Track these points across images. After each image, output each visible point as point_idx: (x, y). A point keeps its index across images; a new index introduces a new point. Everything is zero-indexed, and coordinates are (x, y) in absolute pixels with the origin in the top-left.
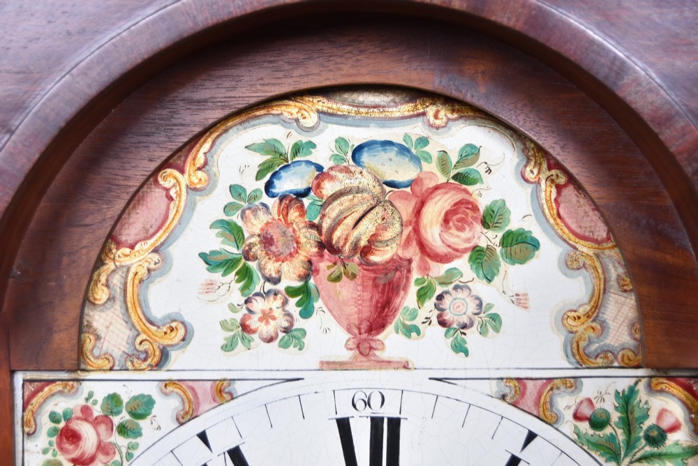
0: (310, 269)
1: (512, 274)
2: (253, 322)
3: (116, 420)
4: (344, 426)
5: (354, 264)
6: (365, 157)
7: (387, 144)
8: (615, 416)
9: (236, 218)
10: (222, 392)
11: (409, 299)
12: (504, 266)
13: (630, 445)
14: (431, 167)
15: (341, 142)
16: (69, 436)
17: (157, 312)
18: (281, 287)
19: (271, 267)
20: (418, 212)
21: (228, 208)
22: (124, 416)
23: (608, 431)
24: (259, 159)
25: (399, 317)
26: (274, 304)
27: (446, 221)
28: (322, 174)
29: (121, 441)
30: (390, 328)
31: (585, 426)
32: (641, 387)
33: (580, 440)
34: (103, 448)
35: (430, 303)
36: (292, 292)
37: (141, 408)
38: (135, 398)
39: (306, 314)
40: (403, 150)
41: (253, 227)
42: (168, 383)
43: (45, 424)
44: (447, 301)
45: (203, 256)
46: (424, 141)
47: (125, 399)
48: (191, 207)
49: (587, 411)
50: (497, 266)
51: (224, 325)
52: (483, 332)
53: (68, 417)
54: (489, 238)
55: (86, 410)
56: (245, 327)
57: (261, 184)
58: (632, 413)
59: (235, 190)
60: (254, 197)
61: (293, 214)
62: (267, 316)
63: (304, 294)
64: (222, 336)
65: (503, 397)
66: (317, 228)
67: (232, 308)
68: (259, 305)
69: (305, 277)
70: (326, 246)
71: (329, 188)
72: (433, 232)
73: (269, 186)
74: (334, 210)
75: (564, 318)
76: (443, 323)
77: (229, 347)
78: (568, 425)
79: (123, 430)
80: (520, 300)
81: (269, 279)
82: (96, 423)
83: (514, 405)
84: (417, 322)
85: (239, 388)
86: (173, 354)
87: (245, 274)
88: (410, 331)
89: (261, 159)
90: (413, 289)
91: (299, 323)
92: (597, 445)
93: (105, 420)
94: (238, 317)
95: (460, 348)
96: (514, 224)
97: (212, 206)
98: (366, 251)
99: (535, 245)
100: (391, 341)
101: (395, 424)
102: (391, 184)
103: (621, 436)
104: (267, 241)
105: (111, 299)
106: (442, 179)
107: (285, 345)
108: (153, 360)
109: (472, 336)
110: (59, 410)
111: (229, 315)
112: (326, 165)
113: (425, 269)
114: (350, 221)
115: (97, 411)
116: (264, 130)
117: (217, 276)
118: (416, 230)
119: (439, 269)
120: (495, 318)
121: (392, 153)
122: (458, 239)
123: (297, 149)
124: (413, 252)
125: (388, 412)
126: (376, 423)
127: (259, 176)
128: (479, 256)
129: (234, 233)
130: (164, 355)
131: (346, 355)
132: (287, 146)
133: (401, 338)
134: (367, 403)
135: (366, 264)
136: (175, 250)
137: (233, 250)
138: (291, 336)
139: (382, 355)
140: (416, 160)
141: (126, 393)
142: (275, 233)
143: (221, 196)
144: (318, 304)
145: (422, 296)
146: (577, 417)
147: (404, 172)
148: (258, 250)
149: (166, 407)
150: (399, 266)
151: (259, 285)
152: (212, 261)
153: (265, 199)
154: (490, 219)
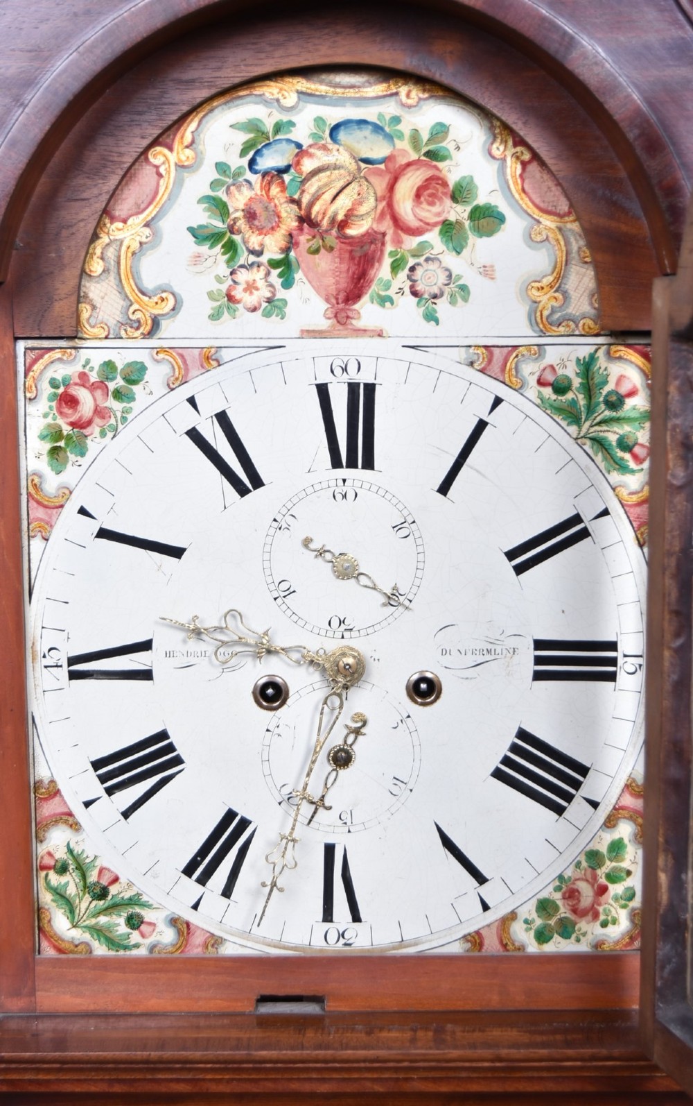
0: (291, 242)
1: (480, 247)
2: (238, 293)
3: (112, 386)
4: (323, 391)
5: (332, 239)
6: (342, 135)
7: (362, 123)
8: (577, 382)
9: (221, 194)
10: (210, 359)
11: (383, 271)
12: (472, 239)
13: (590, 409)
14: (404, 145)
15: (319, 121)
16: (68, 401)
17: (149, 283)
18: (264, 259)
19: (255, 241)
20: (391, 188)
21: (214, 184)
22: (119, 382)
23: (570, 396)
24: (243, 137)
25: (374, 288)
26: (258, 275)
27: (418, 196)
28: (301, 151)
29: (116, 406)
30: (366, 298)
31: (548, 392)
32: (601, 353)
33: (543, 404)
34: (99, 412)
35: (403, 275)
36: (274, 264)
37: (135, 374)
38: (129, 365)
39: (287, 284)
40: (377, 129)
41: (238, 201)
42: (160, 350)
43: (47, 390)
44: (419, 272)
45: (191, 229)
46: (396, 120)
47: (120, 366)
48: (179, 183)
49: (550, 378)
50: (466, 239)
51: (211, 295)
52: (453, 302)
53: (66, 383)
54: (458, 213)
55: (83, 376)
56: (230, 298)
57: (245, 162)
58: (592, 379)
59: (221, 167)
60: (238, 173)
61: (275, 190)
62: (251, 287)
63: (285, 266)
64: (209, 306)
65: (471, 364)
66: (298, 203)
67: (219, 280)
68: (243, 276)
69: (286, 250)
70: (306, 220)
71: (308, 165)
72: (405, 206)
73: (252, 163)
74: (313, 186)
75: (527, 288)
76: (415, 293)
77: (215, 316)
78: (532, 391)
79: (118, 395)
80: (487, 272)
81: (252, 252)
82: (93, 388)
83: (482, 371)
84: (391, 293)
85: (225, 355)
86: (164, 323)
87: (231, 248)
88: (384, 300)
89: (244, 137)
90: (387, 261)
91: (281, 294)
92: (559, 410)
93: (101, 385)
94: (224, 288)
95: (431, 317)
96: (482, 199)
97: (200, 183)
98: (343, 225)
99: (501, 219)
100: (367, 311)
101: (370, 389)
102: (366, 161)
103: (582, 401)
104: (250, 216)
105: (106, 271)
106: (414, 156)
107: (267, 314)
108: (145, 329)
109: (442, 306)
110: (59, 377)
111: (215, 286)
112: (306, 143)
113: (398, 242)
114: (328, 196)
115: (94, 377)
116: (247, 109)
117: (204, 249)
118: (390, 205)
119: (412, 242)
120: (463, 288)
121: (367, 131)
122: (429, 213)
123: (278, 128)
124: (387, 226)
125: (364, 378)
126: (353, 388)
127: (243, 153)
128: (449, 230)
129: (221, 208)
130: (156, 323)
131: (324, 324)
132: (269, 126)
133: (376, 307)
134: (345, 370)
135: (343, 238)
136: (164, 224)
137: (219, 225)
138: (273, 306)
139: (357, 324)
140: (389, 138)
141: (121, 359)
142: (258, 209)
143: (208, 173)
144: (299, 275)
145: (396, 267)
146: (541, 383)
147: (379, 150)
148: (242, 224)
149: (157, 374)
150: (374, 240)
151: (244, 258)
152: (202, 235)
153: (249, 175)
154: (459, 194)
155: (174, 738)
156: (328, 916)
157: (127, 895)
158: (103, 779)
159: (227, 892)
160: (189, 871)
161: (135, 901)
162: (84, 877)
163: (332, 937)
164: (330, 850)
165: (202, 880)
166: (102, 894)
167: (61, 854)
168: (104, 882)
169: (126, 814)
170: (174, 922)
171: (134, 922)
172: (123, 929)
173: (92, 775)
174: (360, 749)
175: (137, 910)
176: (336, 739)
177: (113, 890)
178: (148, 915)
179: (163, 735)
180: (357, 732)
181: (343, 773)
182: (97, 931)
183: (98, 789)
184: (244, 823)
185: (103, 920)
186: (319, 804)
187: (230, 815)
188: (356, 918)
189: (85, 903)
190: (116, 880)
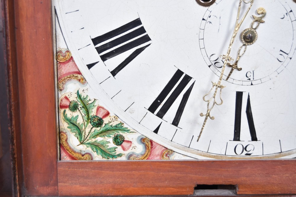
155: (145, 24)
156: (237, 137)
157: (114, 124)
158: (99, 50)
159: (176, 122)
160: (152, 109)
161: (119, 127)
162: (88, 112)
163: (239, 150)
164: (239, 95)
165: (161, 115)
166: (99, 123)
167: (73, 98)
168: (100, 116)
169: (114, 73)
170: (142, 140)
171: (119, 141)
172: (112, 145)
173: (93, 47)
174: (261, 31)
175: (121, 133)
176: (246, 25)
177: (106, 120)
178: (127, 136)
179: (137, 22)
180: (260, 21)
181: (250, 47)
182: (96, 146)
183: (96, 57)
184: (188, 79)
185: (99, 139)
186: (234, 67)
187: (179, 73)
188: (254, 138)
189: (88, 129)
190: (108, 114)
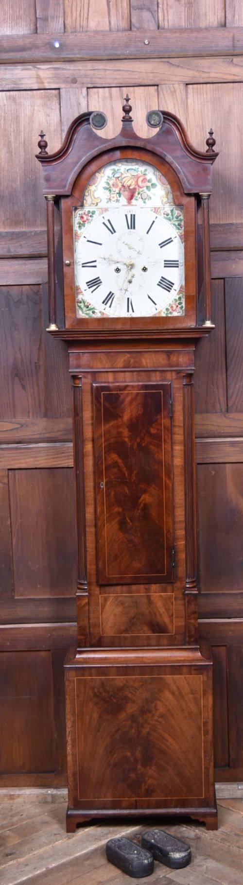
0: (120, 189)
1: (152, 190)
2: (111, 199)
3: (89, 215)
4: (126, 215)
5: (127, 189)
6: (129, 171)
7: (132, 169)
8: (170, 214)
9: (108, 181)
10: (106, 210)
11: (136, 194)
12: (152, 189)
13: (173, 219)
14: (139, 173)
15: (125, 169)
16: (82, 217)
17: (96, 197)
18: (116, 192)
19: (114, 189)
20: (137, 180)
21: (107, 180)
22: (91, 214)
23: (169, 216)
24: (112, 171)
25: (135, 198)
26: (115, 195)
27: (142, 181)
28: (122, 174)
29: (90, 218)
30: (133, 199)
31: (165, 216)
32: (174, 209)
33: (165, 218)
34: (87, 219)
35: (140, 195)
36: (117, 193)
37: (93, 213)
38: (92, 211)
39: (120, 196)
40: (135, 170)
41: (111, 183)
42: (98, 208)
43: (78, 215)
44: (142, 195)
45: (103, 187)
46: (138, 168)
47: (91, 211)
48: (101, 180)
49: (165, 213)
50: (150, 189)
51: (107, 199)
52: (148, 200)
53: (82, 214)
54: (149, 184)
55: (85, 213)
56: (110, 199)
57: (112, 176)
58: (173, 213)
59: (108, 177)
60: (111, 178)
61: (117, 180)
62: (113, 197)
63: (119, 194)
64: (106, 201)
65: (152, 211)
66: (121, 183)
67: (108, 196)
68: (112, 195)
69: (120, 191)
70: (123, 186)
71: (123, 176)
72: (140, 183)
73: (114, 176)
74: (124, 180)
75: (161, 197)
76: (142, 198)
77: (107, 202)
78: (163, 215)
79: (91, 216)
80: (154, 195)
81: (114, 191)
82: (86, 215)
83: (154, 212)
84: (137, 198)
85: (109, 209)
86: (99, 204)
87: (110, 190)
88: (137, 200)
89: (113, 171)
90: (137, 193)
91: (119, 198)
92: (167, 219)
93: (87, 215)
94: (109, 197)
95: (145, 202)
96: (153, 182)
97: (105, 179)
98: (129, 187)
99: (156, 185)
100: (133, 201)
101: (134, 215)
102: (133, 176)
103: (171, 217)
104: (113, 185)
105: (89, 195)
106: (141, 175)
107: (116, 202)
108: (95, 205)
109: (147, 201)
110: (80, 213)
111: (107, 197)
112: (123, 172)
113: (139, 190)
114: (127, 181)
115: (86, 213)
116: (113, 167)
117: (106, 191)
118: (137, 183)
119: (141, 190)
120: (150, 198)
121: (133, 171)
122: (144, 184)
123: (118, 170)
124: (137, 187)
125: (133, 213)
126: (131, 215)
127: (112, 174)
128: (147, 187)
129: (108, 184)
130: (97, 204)
131: (126, 204)
132: (116, 170)
133: (135, 201)
134: (130, 212)
135: (129, 189)
136: (99, 186)
137: (108, 187)
138: (118, 201)
139: (132, 204)
140: (137, 172)
141: (91, 210)
142: (114, 184)
143: (106, 178)
144: (122, 196)
145: (138, 194)
146: (164, 214)
147: (135, 174)
148: (112, 187)
149: (97, 213)
150: (134, 189)
151: (112, 192)
152: (105, 188)
153: (113, 178)
154: (149, 181)
155: (100, 278)
156: (128, 311)
157: (92, 307)
158: (88, 285)
159: (110, 307)
160: (103, 303)
161: (94, 308)
162: (84, 304)
163: (129, 315)
164: (128, 299)
165: (106, 304)
166: (88, 307)
167: (80, 300)
168: (88, 305)
169: (92, 292)
170: (100, 312)
171: (94, 312)
172: (91, 314)
173: (86, 285)
174: (133, 280)
175: (94, 310)
176: (129, 278)
177: (90, 306)
178: (96, 311)
179: (98, 278)
180: (133, 277)
181: (130, 284)
182: (86, 314)
183: (87, 287)
184: (113, 294)
185: (88, 312)
186: (126, 290)
187: (111, 292)
188: (133, 311)
189: (85, 309)
190: (90, 304)
